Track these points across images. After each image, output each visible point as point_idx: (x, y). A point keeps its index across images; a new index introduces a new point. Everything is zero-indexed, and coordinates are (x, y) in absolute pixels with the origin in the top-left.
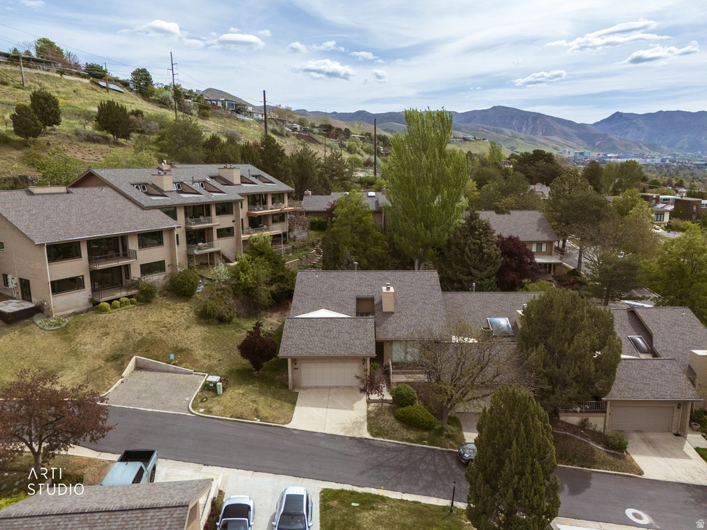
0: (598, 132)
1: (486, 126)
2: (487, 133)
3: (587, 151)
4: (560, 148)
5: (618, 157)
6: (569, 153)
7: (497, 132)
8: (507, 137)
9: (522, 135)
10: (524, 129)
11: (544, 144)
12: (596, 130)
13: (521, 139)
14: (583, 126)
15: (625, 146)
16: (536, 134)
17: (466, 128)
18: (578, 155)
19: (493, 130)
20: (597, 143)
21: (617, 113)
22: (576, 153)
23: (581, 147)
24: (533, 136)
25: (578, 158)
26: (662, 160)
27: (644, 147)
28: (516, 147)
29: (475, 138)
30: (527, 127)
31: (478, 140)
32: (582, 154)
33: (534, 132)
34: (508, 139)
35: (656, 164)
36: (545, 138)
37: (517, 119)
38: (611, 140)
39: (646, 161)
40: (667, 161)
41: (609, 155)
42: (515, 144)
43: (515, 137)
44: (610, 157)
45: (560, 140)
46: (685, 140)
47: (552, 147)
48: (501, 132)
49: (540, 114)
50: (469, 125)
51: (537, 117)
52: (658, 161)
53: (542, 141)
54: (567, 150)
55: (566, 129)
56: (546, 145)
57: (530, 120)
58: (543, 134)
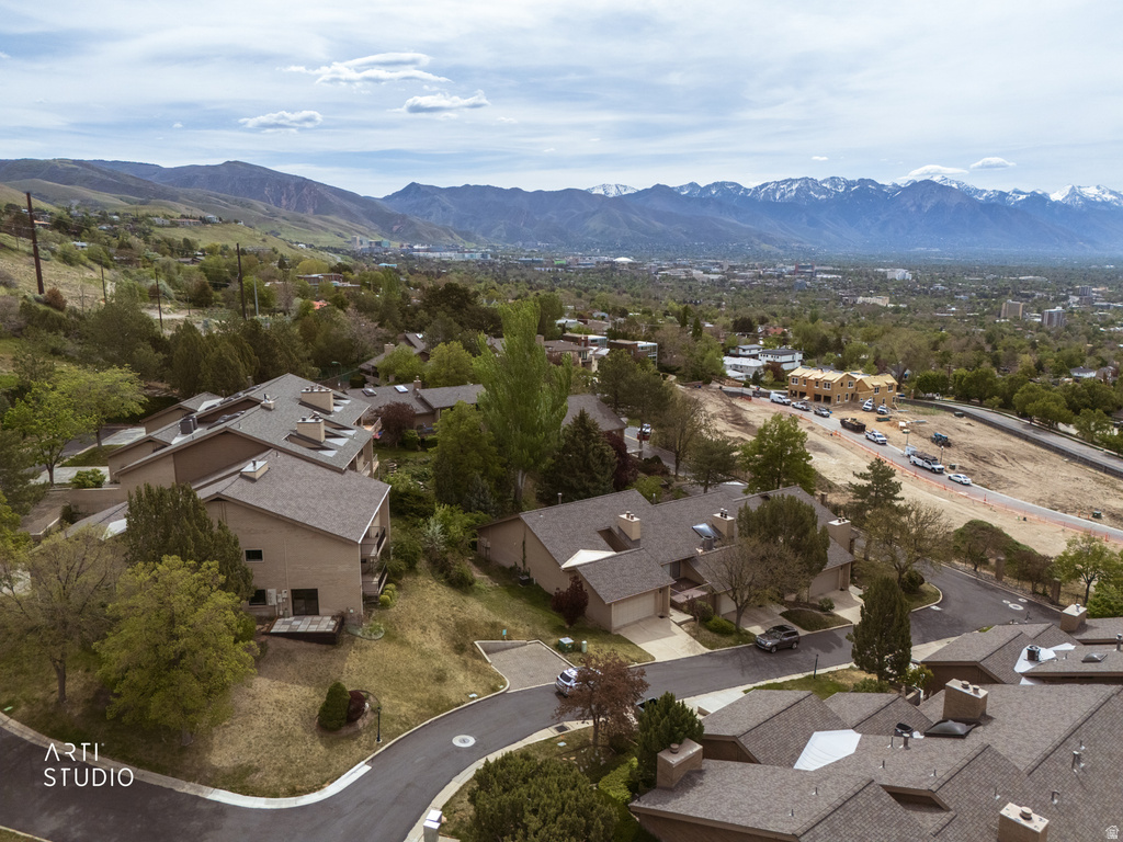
0: (394, 211)
1: (223, 195)
2: (226, 206)
3: (385, 240)
4: (345, 233)
5: (428, 250)
6: (361, 242)
7: (243, 206)
9: (284, 212)
10: (284, 202)
11: (322, 228)
12: (389, 208)
13: (284, 218)
14: (367, 202)
15: (432, 233)
16: (304, 210)
17: (186, 195)
18: (373, 245)
19: (235, 202)
20: (395, 228)
21: (413, 184)
22: (371, 243)
23: (375, 234)
24: (302, 215)
25: (376, 250)
26: (483, 256)
27: (456, 236)
28: (279, 231)
29: (220, 220)
30: (289, 198)
31: (227, 222)
32: (378, 244)
33: (301, 207)
35: (477, 261)
36: (321, 219)
37: (270, 185)
38: (412, 224)
39: (464, 256)
40: (489, 258)
41: (416, 247)
42: (276, 226)
44: (418, 250)
45: (343, 222)
46: (502, 226)
47: (335, 233)
48: (250, 206)
49: (304, 179)
50: (190, 191)
51: (302, 183)
52: (478, 256)
53: (318, 222)
54: (358, 238)
55: (347, 204)
56: (326, 230)
57: (292, 188)
58: (316, 212)
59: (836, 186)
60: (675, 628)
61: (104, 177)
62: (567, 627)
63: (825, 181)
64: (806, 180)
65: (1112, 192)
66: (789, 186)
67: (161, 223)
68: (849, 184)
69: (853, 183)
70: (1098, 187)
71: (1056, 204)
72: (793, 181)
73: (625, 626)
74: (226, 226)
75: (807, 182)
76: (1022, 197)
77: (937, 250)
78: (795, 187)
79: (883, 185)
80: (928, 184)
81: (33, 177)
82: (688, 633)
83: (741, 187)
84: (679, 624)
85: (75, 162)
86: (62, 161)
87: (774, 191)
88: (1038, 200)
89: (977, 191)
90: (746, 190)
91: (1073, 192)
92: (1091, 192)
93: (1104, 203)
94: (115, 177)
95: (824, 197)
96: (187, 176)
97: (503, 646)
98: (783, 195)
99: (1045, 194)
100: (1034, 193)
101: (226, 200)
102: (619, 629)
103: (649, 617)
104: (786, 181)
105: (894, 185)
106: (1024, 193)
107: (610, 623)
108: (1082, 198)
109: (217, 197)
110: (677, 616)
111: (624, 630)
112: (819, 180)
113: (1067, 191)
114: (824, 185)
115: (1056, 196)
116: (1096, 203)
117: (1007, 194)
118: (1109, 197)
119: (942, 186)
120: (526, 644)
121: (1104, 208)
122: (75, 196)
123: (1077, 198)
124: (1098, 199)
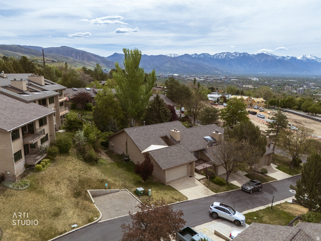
0: (110, 61)
3: (107, 69)
7: (66, 59)
8: (71, 61)
9: (78, 60)
10: (78, 58)
11: (89, 65)
12: (109, 60)
13: (78, 62)
14: (103, 58)
16: (84, 60)
17: (49, 55)
19: (64, 57)
20: (110, 65)
21: (116, 53)
23: (104, 67)
24: (83, 61)
28: (76, 66)
29: (58, 61)
30: (80, 57)
31: (60, 62)
33: (83, 59)
34: (72, 62)
36: (89, 62)
37: (74, 53)
43: (75, 61)
47: (93, 66)
48: (68, 59)
49: (84, 51)
50: (51, 54)
51: (84, 53)
53: (88, 63)
55: (97, 59)
56: (90, 66)
57: (80, 54)
58: (87, 61)
59: (236, 55)
60: (197, 182)
61: (26, 50)
62: (143, 181)
63: (233, 53)
64: (228, 53)
65: (314, 57)
66: (223, 54)
67: (40, 62)
68: (240, 54)
69: (241, 54)
70: (311, 55)
71: (299, 60)
72: (224, 53)
73: (172, 181)
74: (60, 63)
75: (228, 54)
76: (289, 58)
77: (265, 73)
78: (225, 55)
79: (250, 54)
80: (263, 54)
81: (5, 50)
82: (204, 184)
83: (209, 55)
84: (199, 180)
85: (17, 46)
86: (13, 45)
87: (219, 56)
88: (294, 59)
89: (276, 56)
90: (211, 55)
91: (304, 57)
92: (309, 57)
93: (312, 60)
94: (29, 50)
95: (233, 58)
96: (51, 50)
97: (105, 192)
98: (221, 57)
99: (296, 57)
100: (292, 57)
101: (61, 57)
102: (170, 182)
103: (184, 177)
104: (222, 53)
105: (253, 54)
106: (290, 57)
107: (165, 179)
108: (306, 58)
109: (59, 56)
110: (198, 176)
111: (172, 183)
112: (232, 53)
113: (302, 56)
114: (233, 54)
115: (299, 58)
116: (310, 60)
117: (285, 57)
118: (314, 58)
119: (267, 55)
120: (119, 191)
121: (312, 61)
122: (17, 55)
123: (305, 58)
124: (311, 59)
